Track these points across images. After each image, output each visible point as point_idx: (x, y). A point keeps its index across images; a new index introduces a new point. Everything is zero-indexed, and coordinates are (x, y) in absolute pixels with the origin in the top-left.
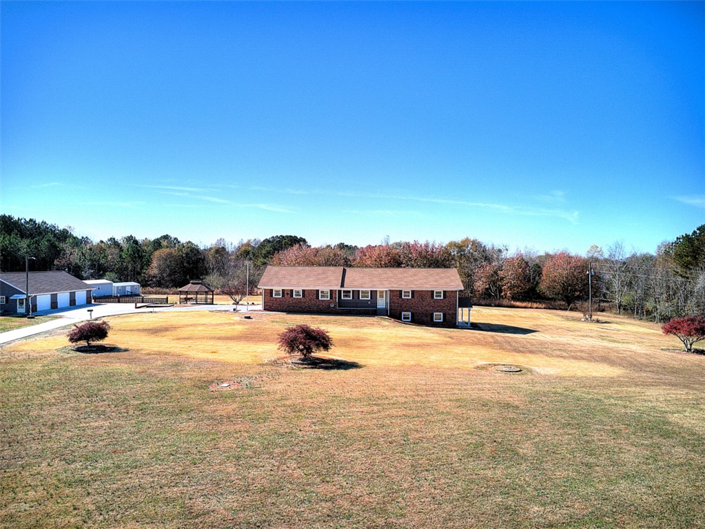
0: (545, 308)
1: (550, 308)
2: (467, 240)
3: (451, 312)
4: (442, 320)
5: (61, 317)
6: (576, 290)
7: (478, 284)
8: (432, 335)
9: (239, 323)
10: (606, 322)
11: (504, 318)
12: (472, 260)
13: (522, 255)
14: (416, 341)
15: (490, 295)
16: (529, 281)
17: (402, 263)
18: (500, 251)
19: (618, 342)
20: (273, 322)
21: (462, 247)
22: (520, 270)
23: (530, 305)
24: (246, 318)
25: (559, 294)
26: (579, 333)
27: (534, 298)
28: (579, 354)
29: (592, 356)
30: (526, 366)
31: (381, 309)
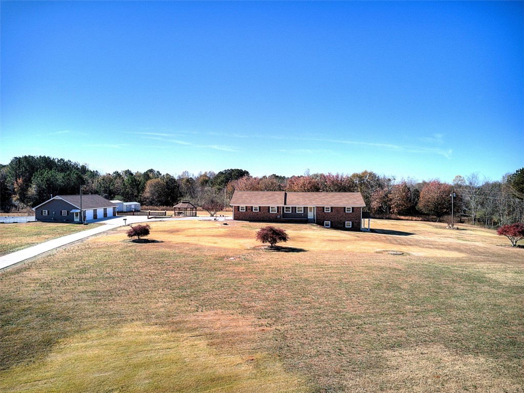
0: (421, 220)
1: (425, 221)
2: (366, 172)
3: (357, 221)
4: (351, 227)
5: (104, 224)
6: (444, 208)
7: (373, 203)
8: (345, 235)
9: (222, 228)
10: (463, 230)
11: (392, 226)
12: (369, 187)
13: (405, 183)
14: (337, 239)
15: (382, 212)
16: (410, 201)
17: (320, 189)
18: (389, 180)
19: (469, 241)
20: (242, 227)
21: (362, 177)
22: (404, 194)
23: (410, 218)
24: (224, 224)
25: (432, 210)
26: (443, 236)
27: (414, 214)
28: (440, 246)
29: (449, 248)
30: (406, 252)
31: (310, 219)
